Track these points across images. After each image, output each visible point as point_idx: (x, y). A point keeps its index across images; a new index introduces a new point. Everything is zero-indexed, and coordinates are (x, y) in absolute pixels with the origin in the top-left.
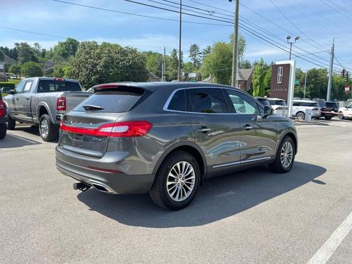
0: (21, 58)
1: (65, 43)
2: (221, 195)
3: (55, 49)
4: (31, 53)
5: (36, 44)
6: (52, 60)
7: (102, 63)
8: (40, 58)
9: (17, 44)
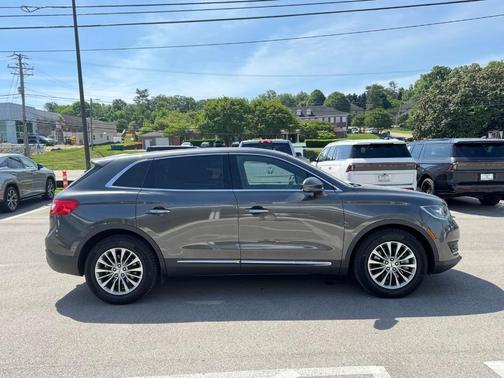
0: (369, 106)
1: (429, 75)
2: (190, 302)
3: (416, 86)
4: (384, 96)
5: (391, 84)
6: (410, 101)
7: (456, 98)
8: (394, 102)
9: (368, 88)
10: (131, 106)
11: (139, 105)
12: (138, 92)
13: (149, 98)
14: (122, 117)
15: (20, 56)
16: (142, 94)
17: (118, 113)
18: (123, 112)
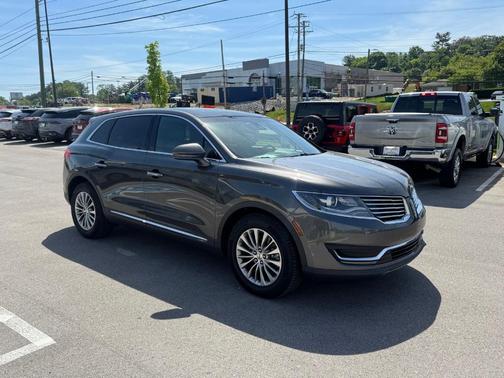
10: (429, 53)
11: (437, 51)
12: (438, 36)
13: (450, 42)
14: (417, 65)
15: (299, 15)
16: (443, 38)
17: (413, 61)
18: (418, 60)
